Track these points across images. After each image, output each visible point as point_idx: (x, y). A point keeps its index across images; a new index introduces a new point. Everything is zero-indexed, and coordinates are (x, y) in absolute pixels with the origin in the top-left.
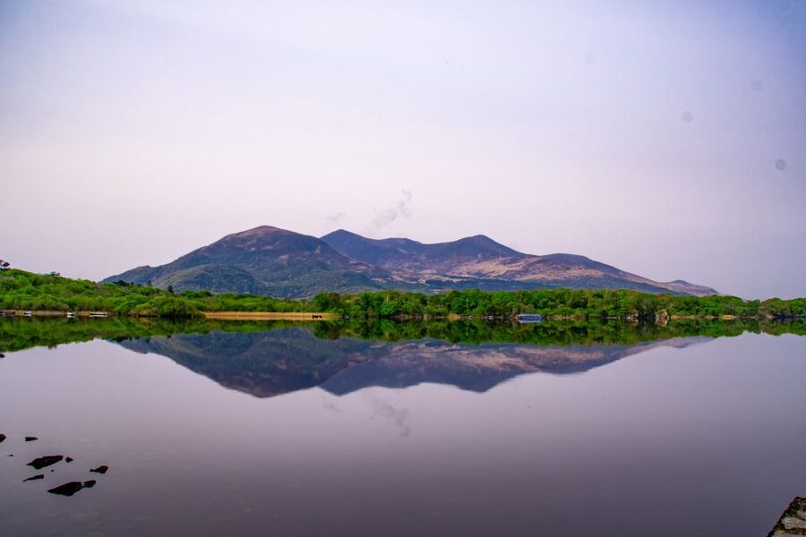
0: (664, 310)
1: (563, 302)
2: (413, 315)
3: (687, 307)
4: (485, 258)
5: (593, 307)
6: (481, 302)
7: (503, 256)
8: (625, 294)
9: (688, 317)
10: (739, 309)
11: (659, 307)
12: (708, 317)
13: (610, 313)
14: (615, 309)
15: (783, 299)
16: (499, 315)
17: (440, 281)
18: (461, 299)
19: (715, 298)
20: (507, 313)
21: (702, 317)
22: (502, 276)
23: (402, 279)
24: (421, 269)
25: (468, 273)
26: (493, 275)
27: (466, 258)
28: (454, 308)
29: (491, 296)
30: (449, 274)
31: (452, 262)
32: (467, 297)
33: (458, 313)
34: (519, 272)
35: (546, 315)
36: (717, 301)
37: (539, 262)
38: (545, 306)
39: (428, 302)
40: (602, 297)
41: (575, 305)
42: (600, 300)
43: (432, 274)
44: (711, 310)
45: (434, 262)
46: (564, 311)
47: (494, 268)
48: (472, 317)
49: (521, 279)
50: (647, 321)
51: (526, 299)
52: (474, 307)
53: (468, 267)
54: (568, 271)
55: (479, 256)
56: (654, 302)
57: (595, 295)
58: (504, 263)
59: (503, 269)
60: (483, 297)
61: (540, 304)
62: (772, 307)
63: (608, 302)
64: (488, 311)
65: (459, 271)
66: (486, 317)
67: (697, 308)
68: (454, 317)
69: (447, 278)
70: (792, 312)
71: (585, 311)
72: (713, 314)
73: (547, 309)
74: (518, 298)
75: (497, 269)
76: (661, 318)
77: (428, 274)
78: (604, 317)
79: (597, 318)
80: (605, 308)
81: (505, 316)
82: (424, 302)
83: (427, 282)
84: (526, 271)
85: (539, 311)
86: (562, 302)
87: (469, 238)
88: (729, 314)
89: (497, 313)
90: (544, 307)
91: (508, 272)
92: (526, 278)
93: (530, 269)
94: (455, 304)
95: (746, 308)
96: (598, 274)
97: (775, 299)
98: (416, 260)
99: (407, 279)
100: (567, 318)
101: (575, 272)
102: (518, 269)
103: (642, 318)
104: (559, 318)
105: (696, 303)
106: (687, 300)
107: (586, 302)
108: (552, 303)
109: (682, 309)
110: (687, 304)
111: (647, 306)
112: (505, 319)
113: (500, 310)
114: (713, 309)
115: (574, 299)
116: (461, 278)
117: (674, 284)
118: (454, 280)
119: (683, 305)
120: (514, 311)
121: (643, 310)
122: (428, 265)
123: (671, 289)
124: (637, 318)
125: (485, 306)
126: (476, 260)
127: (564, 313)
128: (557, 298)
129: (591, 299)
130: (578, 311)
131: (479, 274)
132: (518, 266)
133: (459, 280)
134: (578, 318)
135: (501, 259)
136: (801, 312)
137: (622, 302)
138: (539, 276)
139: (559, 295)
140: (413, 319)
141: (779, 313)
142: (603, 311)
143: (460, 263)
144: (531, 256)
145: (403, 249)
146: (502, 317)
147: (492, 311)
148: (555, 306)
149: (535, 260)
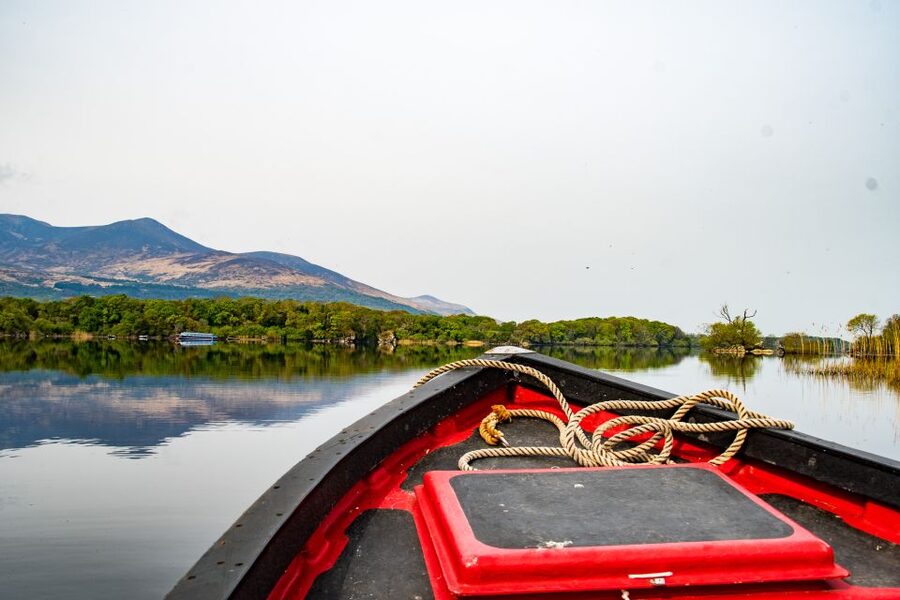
0: (390, 332)
1: (251, 318)
2: (11, 332)
3: (424, 329)
4: (154, 254)
5: (294, 325)
6: (127, 314)
7: (181, 251)
8: (340, 309)
9: (424, 343)
10: (489, 333)
11: (382, 327)
12: (450, 343)
13: (316, 334)
14: (324, 328)
15: (542, 322)
16: (154, 335)
17: (80, 285)
18: (94, 310)
19: (461, 319)
20: (167, 332)
21: (442, 343)
22: (178, 281)
23: (14, 279)
24: (49, 264)
25: (126, 275)
26: (165, 278)
27: (123, 251)
28: (82, 322)
29: (143, 306)
30: (96, 274)
31: (100, 257)
32: (105, 306)
33: (89, 331)
34: (203, 276)
35: (226, 336)
36: (464, 322)
37: (233, 262)
38: (225, 321)
39: (40, 313)
40: (307, 312)
41: (269, 323)
42: (304, 315)
43: (68, 274)
44: (453, 333)
45: (71, 255)
46: (252, 330)
47: (166, 269)
48: (114, 337)
49: (206, 286)
50: (366, 345)
51: (196, 313)
52: (116, 321)
53: (125, 265)
54: (276, 278)
55: (144, 249)
56: (376, 321)
57: (297, 309)
58: (182, 262)
59: (180, 271)
60: (131, 307)
61: (218, 320)
62: (530, 331)
63: (315, 319)
64: (136, 328)
65: (109, 271)
66: (134, 337)
67: (436, 330)
68: (82, 336)
69: (91, 281)
70: (552, 337)
71: (282, 332)
72: (456, 338)
73: (227, 327)
74: (186, 309)
75: (170, 269)
76: (386, 342)
77: (60, 273)
78: (308, 340)
79: (298, 340)
80: (310, 327)
81: (163, 336)
82: (34, 312)
83: (56, 286)
84: (214, 274)
85: (215, 329)
86: (249, 318)
87: (130, 222)
88: (478, 339)
89: (152, 331)
90: (223, 324)
91: (187, 274)
92: (213, 285)
93: (221, 271)
94: (85, 317)
95: (497, 332)
96: (316, 282)
97: (534, 322)
98: (40, 251)
99: (23, 279)
100: (255, 340)
101: (285, 279)
102: (203, 271)
103: (359, 342)
104: (244, 339)
105: (436, 324)
106: (425, 320)
107: (285, 317)
108: (236, 319)
109: (417, 332)
110: (424, 325)
111: (367, 324)
112: (163, 340)
113: (156, 328)
114: (456, 332)
115: (266, 315)
116: (114, 281)
117: (420, 301)
118: (103, 284)
119: (419, 326)
120: (176, 329)
121: (361, 331)
122: (60, 260)
123: (415, 306)
124: (354, 341)
125: (132, 320)
126: (138, 256)
127: (252, 333)
128: (243, 311)
129: (291, 314)
130: (271, 331)
131: (142, 275)
132: (203, 267)
133: (111, 284)
134: (272, 340)
135: (178, 255)
136: (562, 338)
137: (334, 319)
138: (233, 283)
139: (247, 307)
140: (11, 339)
141: (537, 340)
142: (308, 331)
143: (113, 259)
144: (222, 253)
145: (19, 232)
146: (158, 338)
147: (144, 327)
148: (240, 323)
149: (229, 259)
